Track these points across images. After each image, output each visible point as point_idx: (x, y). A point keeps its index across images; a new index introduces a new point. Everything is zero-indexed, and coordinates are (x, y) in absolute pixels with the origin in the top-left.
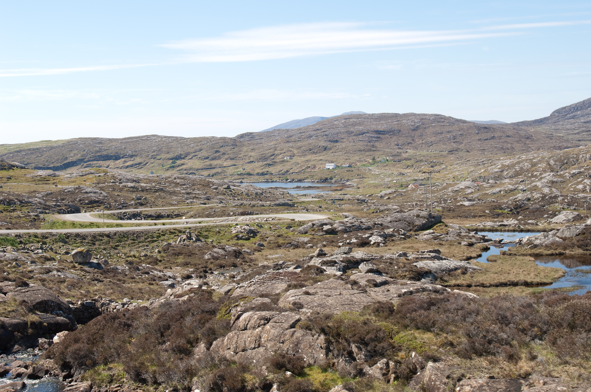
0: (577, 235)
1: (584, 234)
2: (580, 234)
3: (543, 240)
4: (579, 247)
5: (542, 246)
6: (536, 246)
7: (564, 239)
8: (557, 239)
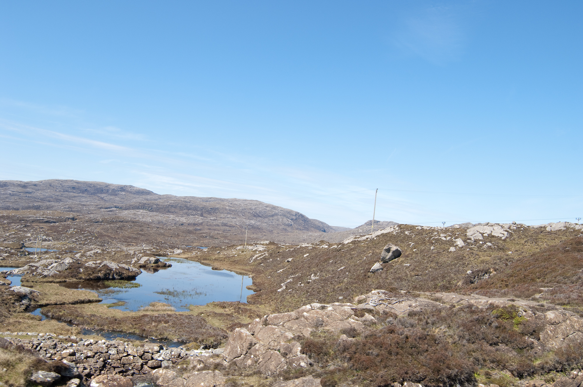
0: (66, 270)
1: (71, 269)
2: (68, 269)
3: (49, 272)
4: (72, 277)
5: (50, 276)
6: (46, 276)
7: (60, 272)
8: (56, 272)
